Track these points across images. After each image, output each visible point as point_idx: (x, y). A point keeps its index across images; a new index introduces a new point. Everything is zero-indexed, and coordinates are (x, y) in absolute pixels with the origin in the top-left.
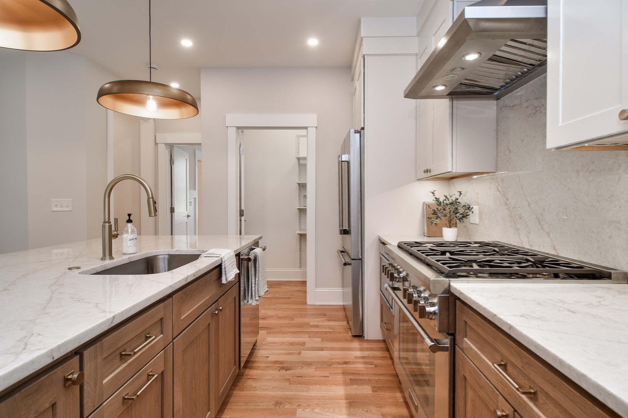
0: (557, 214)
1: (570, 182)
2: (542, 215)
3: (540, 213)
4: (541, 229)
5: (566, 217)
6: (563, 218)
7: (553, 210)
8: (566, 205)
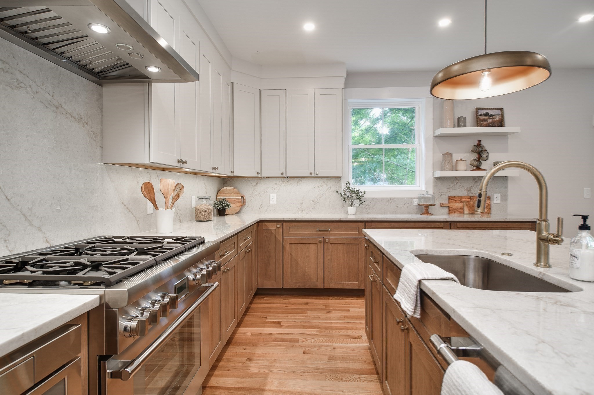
0: (50, 206)
1: (64, 177)
2: (30, 209)
3: (28, 208)
4: (30, 225)
5: (59, 208)
6: (57, 209)
7: (46, 203)
8: (60, 197)
